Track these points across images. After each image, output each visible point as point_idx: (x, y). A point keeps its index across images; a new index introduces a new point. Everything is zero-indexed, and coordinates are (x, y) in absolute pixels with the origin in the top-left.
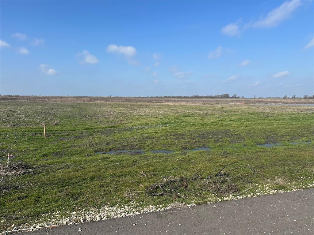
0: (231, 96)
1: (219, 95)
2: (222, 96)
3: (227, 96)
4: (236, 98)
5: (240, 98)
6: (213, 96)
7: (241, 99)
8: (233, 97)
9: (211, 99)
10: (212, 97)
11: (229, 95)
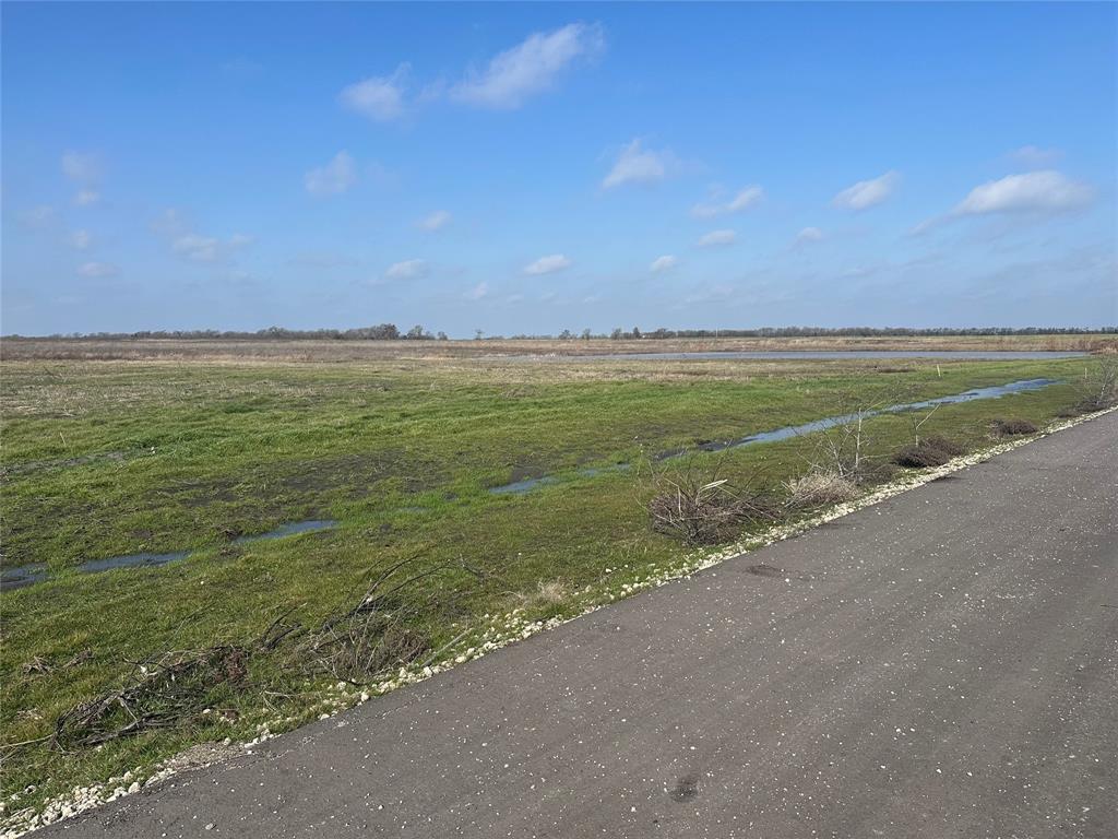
0: (403, 331)
1: (363, 327)
2: (372, 330)
3: (389, 333)
4: (420, 338)
5: (433, 339)
6: (342, 330)
7: (436, 344)
8: (411, 337)
9: (336, 344)
10: (338, 337)
11: (398, 329)
